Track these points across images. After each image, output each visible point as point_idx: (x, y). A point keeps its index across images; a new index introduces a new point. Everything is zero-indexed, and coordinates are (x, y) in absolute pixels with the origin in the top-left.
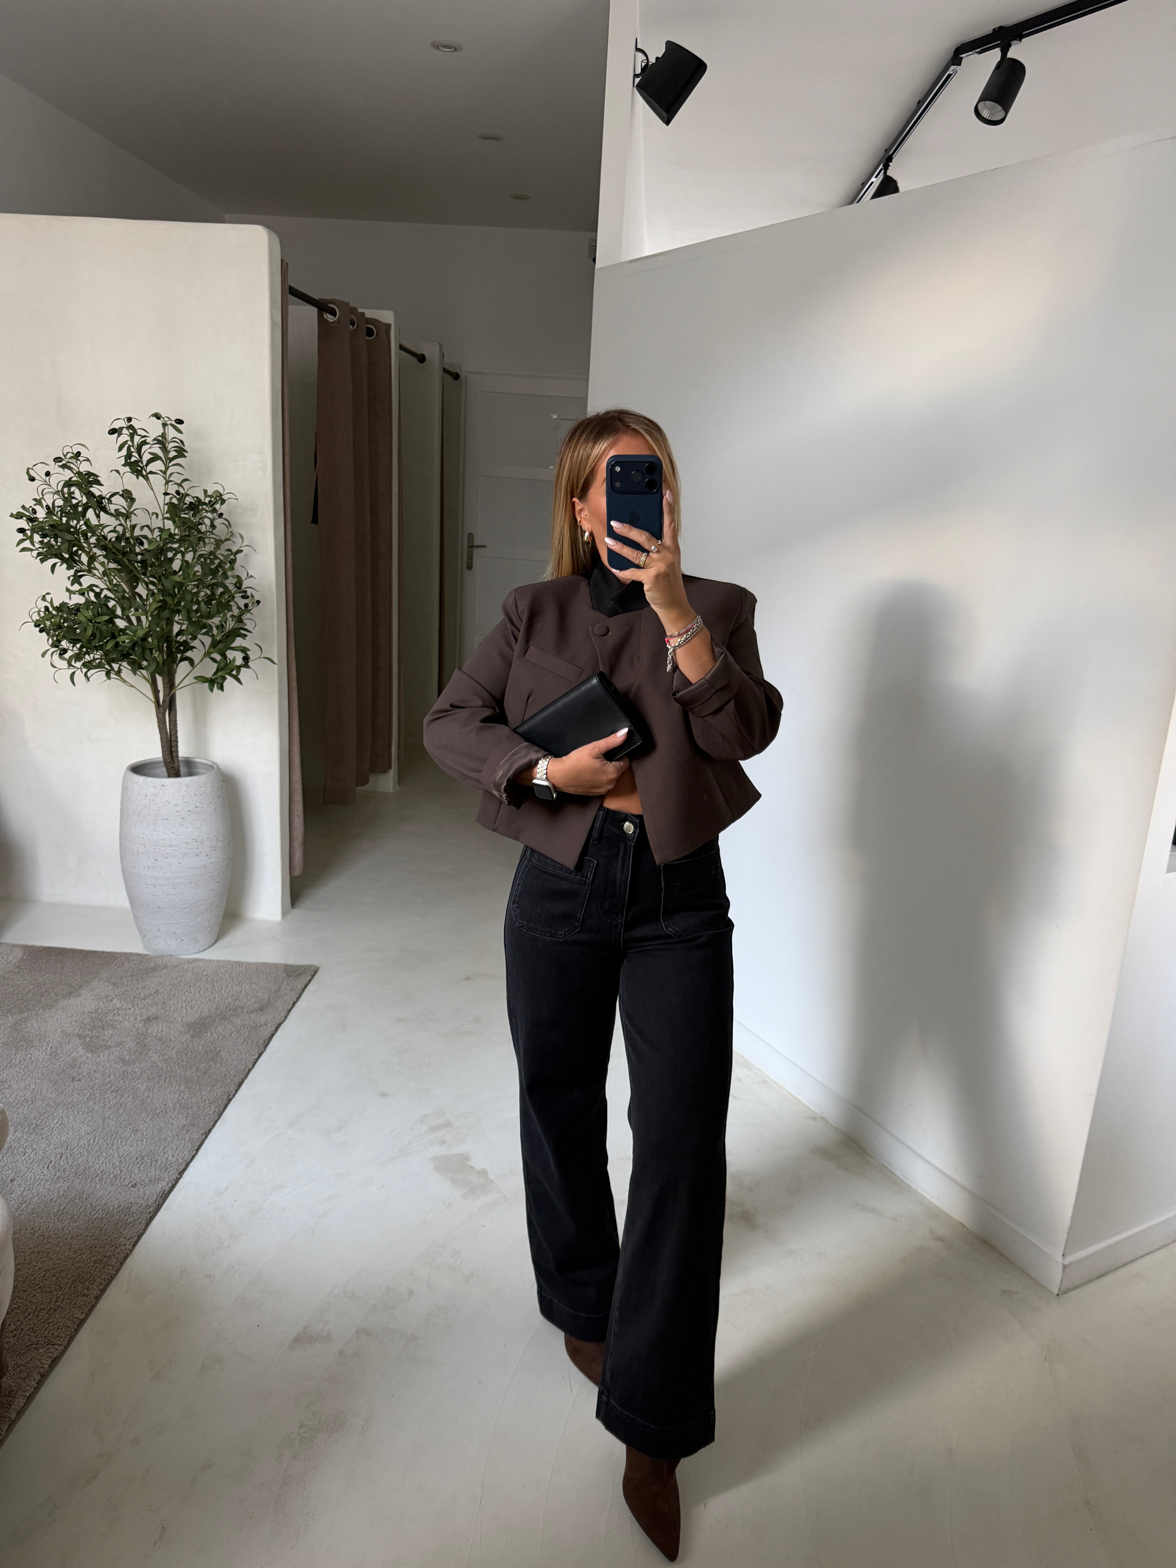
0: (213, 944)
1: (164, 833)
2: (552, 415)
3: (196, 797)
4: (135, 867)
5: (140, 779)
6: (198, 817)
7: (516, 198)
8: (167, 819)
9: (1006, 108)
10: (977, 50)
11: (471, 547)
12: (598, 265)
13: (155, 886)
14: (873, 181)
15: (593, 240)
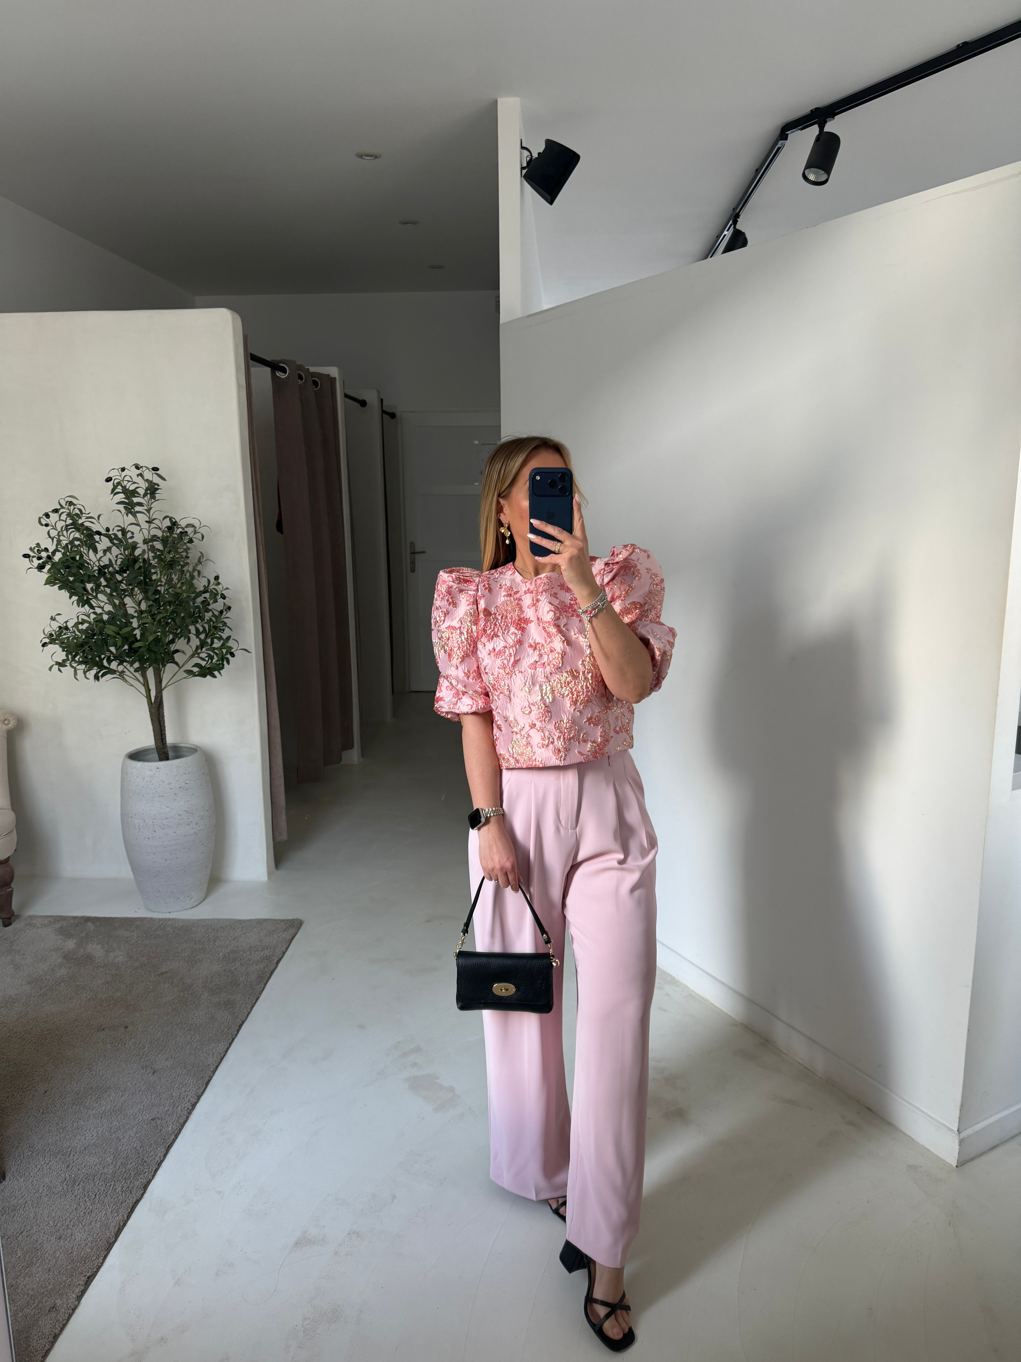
0: (203, 901)
1: (160, 808)
2: (474, 442)
3: (185, 775)
4: (137, 838)
5: (139, 764)
6: (187, 792)
7: (434, 268)
8: (162, 796)
9: (828, 170)
10: (798, 128)
11: (414, 556)
12: (503, 318)
13: (155, 854)
14: (725, 235)
15: (498, 297)
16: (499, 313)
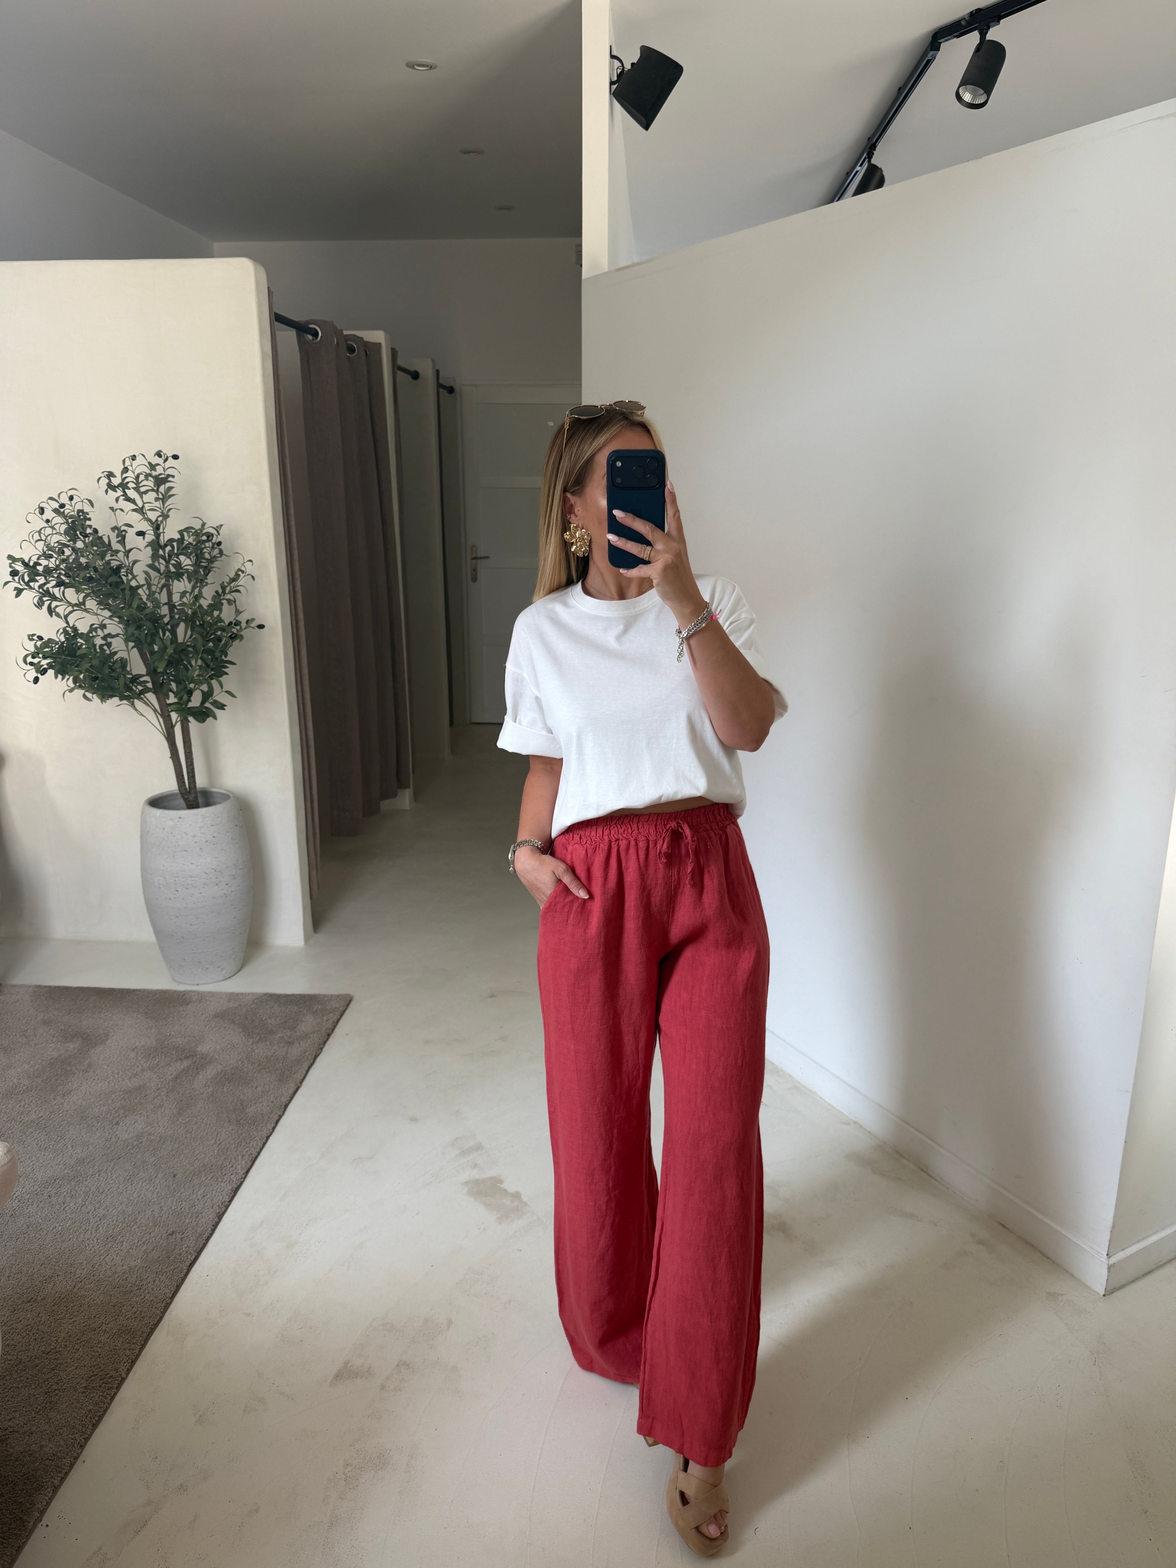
0: (239, 971)
1: (183, 864)
2: (549, 423)
3: (213, 827)
4: (157, 899)
5: (158, 812)
6: (216, 847)
7: (500, 209)
8: (185, 851)
9: (988, 90)
10: (955, 35)
11: (475, 558)
12: (586, 272)
13: (178, 917)
14: (857, 172)
15: (579, 246)
16: (581, 266)
